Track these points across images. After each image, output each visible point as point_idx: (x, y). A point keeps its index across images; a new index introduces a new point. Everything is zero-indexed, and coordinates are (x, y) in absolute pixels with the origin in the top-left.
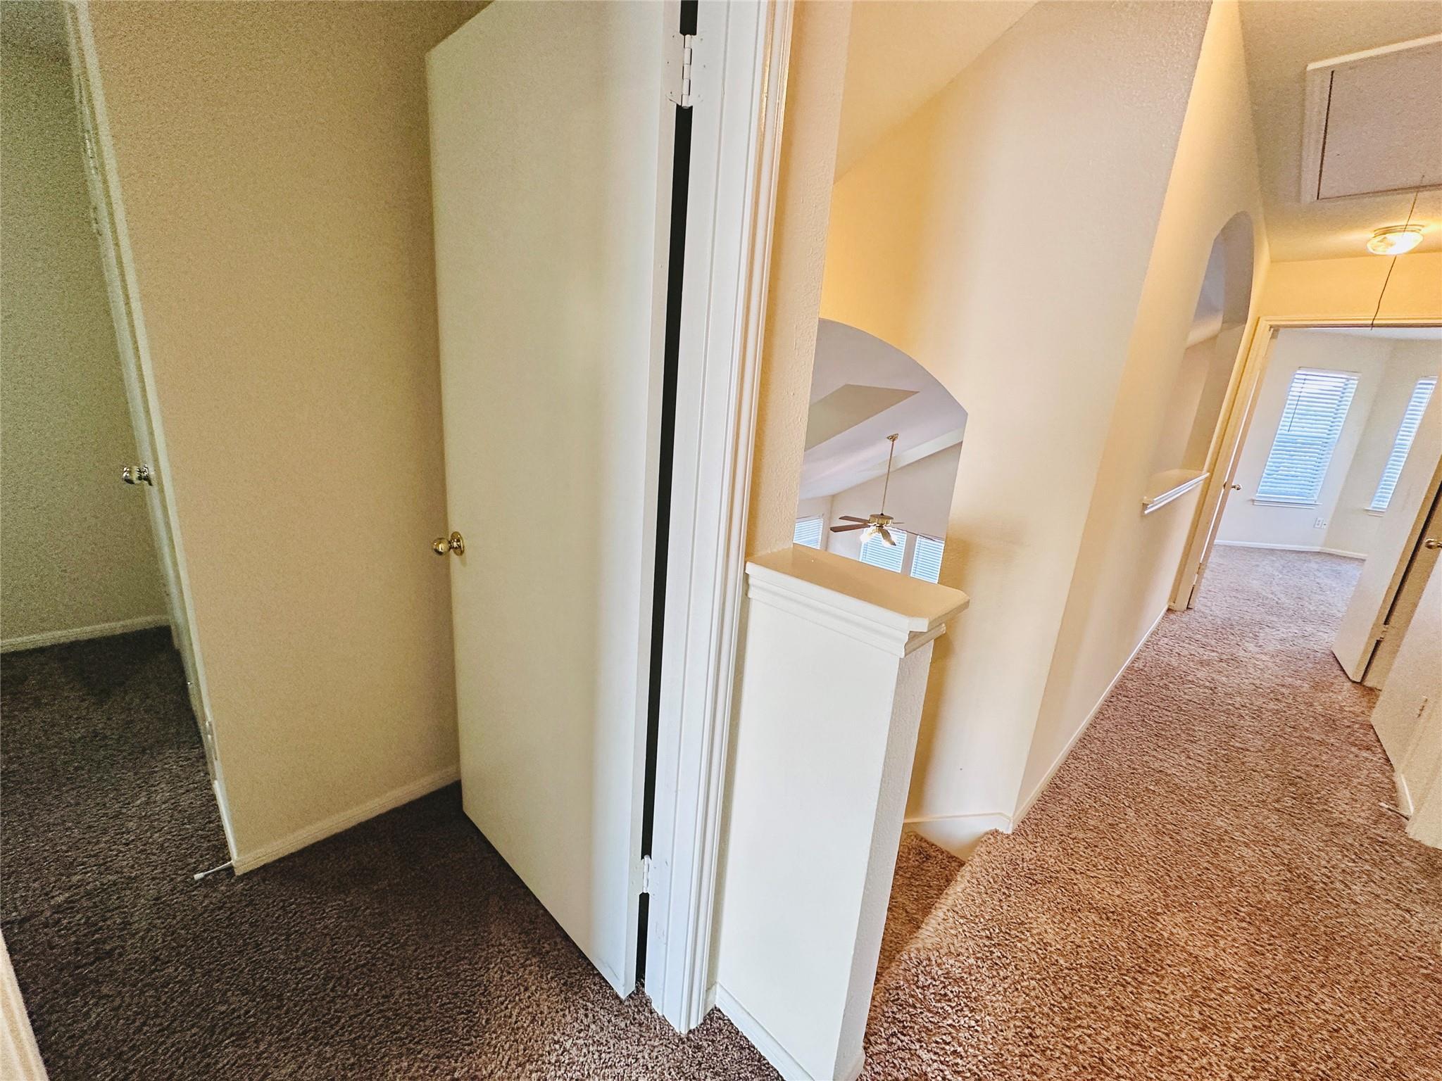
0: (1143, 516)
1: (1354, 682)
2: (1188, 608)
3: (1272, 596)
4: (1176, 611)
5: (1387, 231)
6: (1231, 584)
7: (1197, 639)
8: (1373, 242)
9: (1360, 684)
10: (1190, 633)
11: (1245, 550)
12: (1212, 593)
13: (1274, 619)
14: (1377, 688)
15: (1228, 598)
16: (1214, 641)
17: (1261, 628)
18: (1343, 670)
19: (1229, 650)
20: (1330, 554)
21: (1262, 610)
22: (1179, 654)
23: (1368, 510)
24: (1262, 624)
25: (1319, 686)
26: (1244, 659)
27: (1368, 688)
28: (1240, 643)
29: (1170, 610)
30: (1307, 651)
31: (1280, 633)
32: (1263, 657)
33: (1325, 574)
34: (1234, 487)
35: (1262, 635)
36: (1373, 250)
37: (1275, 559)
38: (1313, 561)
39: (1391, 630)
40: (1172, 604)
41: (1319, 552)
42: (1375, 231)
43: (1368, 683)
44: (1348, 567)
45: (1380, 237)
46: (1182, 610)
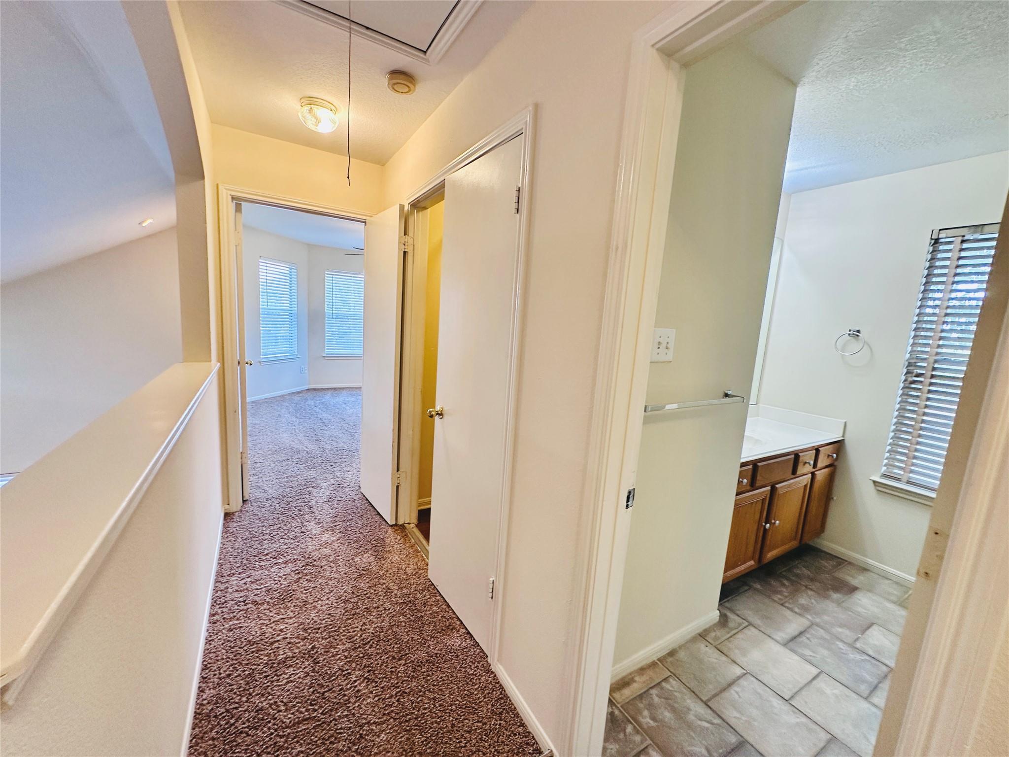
1: (392, 526)
2: (244, 501)
3: (300, 447)
4: (233, 513)
5: (311, 101)
6: (270, 446)
7: (266, 552)
8: (302, 112)
9: (396, 525)
10: (256, 545)
11: (267, 402)
12: (259, 465)
13: (313, 474)
14: (409, 524)
15: (273, 465)
16: (282, 541)
17: (310, 493)
18: (379, 514)
19: (299, 550)
20: (315, 389)
21: (302, 467)
22: (255, 602)
23: (324, 356)
24: (309, 485)
25: (379, 549)
26: (316, 555)
27: (403, 526)
28: (303, 530)
29: (228, 516)
30: (350, 504)
31: (325, 490)
32: (326, 537)
33: (320, 408)
34: (247, 363)
35: (314, 502)
36: (304, 122)
37: (288, 405)
38: (309, 398)
39: (403, 475)
40: (227, 507)
41: (308, 389)
42: (301, 99)
43: (400, 522)
44: (327, 397)
45: (307, 108)
46: (239, 508)
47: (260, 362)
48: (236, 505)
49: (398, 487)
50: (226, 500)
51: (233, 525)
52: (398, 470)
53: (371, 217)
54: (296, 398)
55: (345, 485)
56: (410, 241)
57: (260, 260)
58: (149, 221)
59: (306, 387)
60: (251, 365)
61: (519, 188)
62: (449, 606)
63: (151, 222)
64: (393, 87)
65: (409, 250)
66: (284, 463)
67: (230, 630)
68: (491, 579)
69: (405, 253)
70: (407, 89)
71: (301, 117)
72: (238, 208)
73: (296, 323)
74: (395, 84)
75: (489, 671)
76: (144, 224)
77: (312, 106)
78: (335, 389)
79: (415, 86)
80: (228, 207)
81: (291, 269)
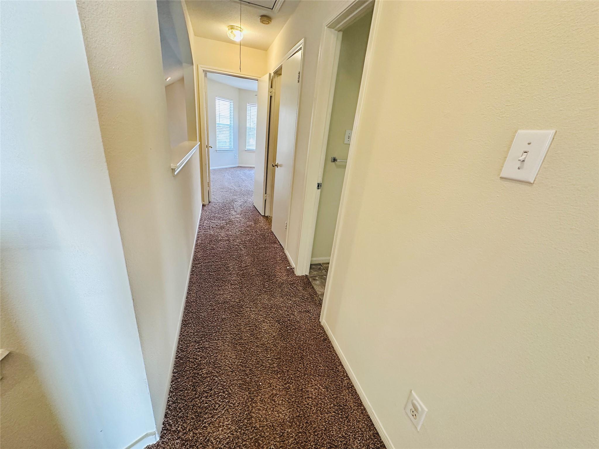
0: (174, 176)
1: (263, 216)
2: (209, 202)
3: (232, 188)
4: (205, 205)
5: (232, 27)
6: (220, 186)
7: (216, 216)
8: (229, 32)
9: (264, 216)
10: (213, 214)
11: (219, 170)
12: (215, 192)
13: (236, 197)
14: (270, 216)
15: (220, 193)
16: (222, 214)
17: (234, 203)
18: (259, 212)
19: (228, 218)
20: (241, 167)
21: (231, 195)
22: (212, 227)
23: (246, 150)
24: (233, 201)
25: (256, 222)
26: (233, 220)
27: (267, 217)
28: (230, 213)
29: (203, 205)
30: (248, 208)
31: (239, 203)
32: (238, 216)
33: (242, 175)
34: (210, 147)
35: (235, 206)
36: (230, 37)
37: (228, 172)
38: (238, 170)
39: (268, 196)
40: (203, 202)
41: (238, 167)
42: (228, 27)
43: (266, 215)
44: (247, 171)
45: (230, 30)
46: (208, 204)
47: (216, 151)
48: (206, 202)
49: (265, 200)
50: (203, 200)
51: (205, 208)
52: (266, 193)
53: (260, 78)
54: (232, 170)
55: (248, 202)
56: (274, 91)
57: (216, 98)
58: (170, 78)
59: (237, 165)
60: (212, 148)
61: (299, 72)
62: (276, 238)
63: (170, 79)
64: (262, 22)
65: (273, 95)
66: (225, 193)
67: (205, 231)
68: (286, 222)
69: (271, 96)
70: (268, 23)
71: (228, 34)
72: (206, 75)
73: (233, 130)
74: (262, 21)
75: (284, 252)
76: (167, 80)
77: (233, 30)
78: (250, 167)
79: (271, 22)
80: (201, 74)
81: (230, 103)
